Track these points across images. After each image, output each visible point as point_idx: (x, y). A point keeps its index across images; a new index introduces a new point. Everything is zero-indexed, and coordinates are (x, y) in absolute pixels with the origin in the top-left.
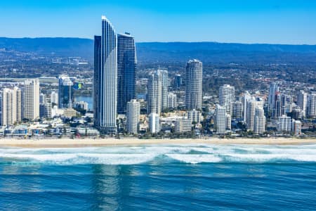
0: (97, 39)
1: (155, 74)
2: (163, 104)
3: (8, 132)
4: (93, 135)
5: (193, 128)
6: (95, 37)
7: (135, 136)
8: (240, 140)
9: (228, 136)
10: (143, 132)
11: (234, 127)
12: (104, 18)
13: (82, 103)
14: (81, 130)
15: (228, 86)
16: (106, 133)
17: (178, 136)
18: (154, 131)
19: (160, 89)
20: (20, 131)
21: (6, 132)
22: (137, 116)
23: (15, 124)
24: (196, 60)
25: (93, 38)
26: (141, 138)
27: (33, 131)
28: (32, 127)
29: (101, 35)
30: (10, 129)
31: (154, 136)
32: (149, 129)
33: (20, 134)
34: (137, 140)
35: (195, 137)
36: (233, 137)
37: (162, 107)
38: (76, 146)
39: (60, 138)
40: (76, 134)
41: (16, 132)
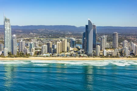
0: (87, 26)
1: (103, 37)
2: (105, 46)
3: (59, 55)
4: (86, 57)
5: (117, 55)
6: (86, 25)
7: (99, 57)
8: (134, 58)
9: (130, 57)
10: (101, 56)
11: (130, 54)
12: (89, 19)
13: (78, 46)
14: (82, 55)
15: (126, 41)
16: (89, 56)
17: (113, 57)
18: (105, 55)
19: (104, 42)
20: (62, 55)
21: (58, 55)
22: (99, 51)
23: (60, 53)
24: (116, 33)
25: (85, 26)
26: (101, 57)
27: (67, 55)
28: (66, 54)
29: (88, 25)
30: (59, 54)
31: (105, 57)
32: (103, 55)
33: (63, 56)
34: (100, 58)
35: (119, 57)
36: (131, 58)
37: (105, 48)
38: (80, 60)
39: (75, 57)
40: (80, 56)
41: (61, 55)
